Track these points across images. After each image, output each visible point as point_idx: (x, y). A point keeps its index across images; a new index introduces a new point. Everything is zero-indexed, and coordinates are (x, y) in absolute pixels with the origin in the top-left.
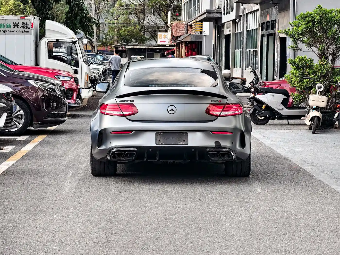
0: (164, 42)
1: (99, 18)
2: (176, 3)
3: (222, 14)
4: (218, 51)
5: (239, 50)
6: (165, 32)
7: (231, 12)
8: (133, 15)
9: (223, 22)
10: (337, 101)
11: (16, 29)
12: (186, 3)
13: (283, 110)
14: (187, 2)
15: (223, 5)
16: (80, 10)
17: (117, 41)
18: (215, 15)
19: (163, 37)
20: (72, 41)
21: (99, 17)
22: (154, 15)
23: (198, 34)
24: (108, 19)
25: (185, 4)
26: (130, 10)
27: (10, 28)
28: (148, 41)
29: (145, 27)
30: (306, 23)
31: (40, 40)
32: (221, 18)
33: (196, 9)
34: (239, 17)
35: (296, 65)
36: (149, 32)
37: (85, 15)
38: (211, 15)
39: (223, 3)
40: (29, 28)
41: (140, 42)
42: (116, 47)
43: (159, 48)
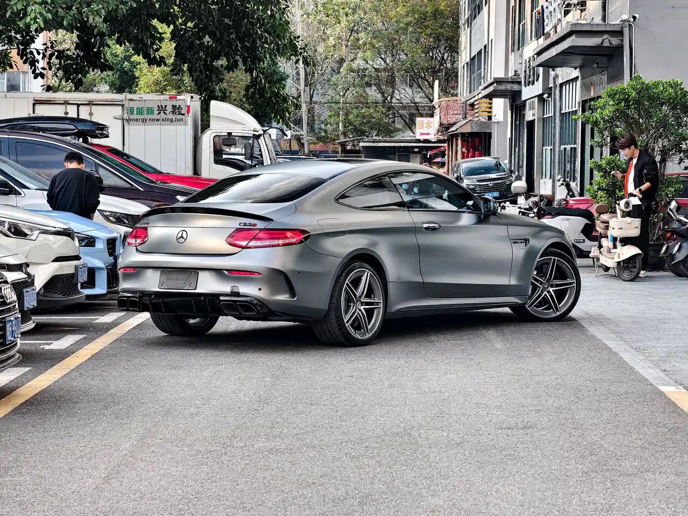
0: (428, 134)
1: (312, 93)
2: (449, 65)
3: (521, 86)
4: (517, 149)
5: (549, 148)
6: (431, 117)
7: (535, 82)
8: (374, 88)
9: (523, 98)
10: (666, 227)
11: (162, 115)
12: (466, 65)
13: (584, 242)
14: (467, 63)
15: (524, 69)
16: (269, 82)
17: (345, 134)
18: (509, 87)
19: (425, 125)
20: (254, 135)
21: (312, 91)
22: (411, 86)
23: (484, 120)
24: (329, 95)
25: (464, 67)
26: (366, 79)
27: (153, 114)
28: (400, 132)
29: (394, 108)
30: (616, 103)
31: (202, 133)
32: (519, 93)
33: (482, 76)
34: (548, 90)
35: (603, 170)
36: (401, 116)
37: (276, 91)
38: (503, 87)
39: (524, 65)
40: (183, 115)
41: (386, 136)
42: (343, 145)
43: (418, 145)
